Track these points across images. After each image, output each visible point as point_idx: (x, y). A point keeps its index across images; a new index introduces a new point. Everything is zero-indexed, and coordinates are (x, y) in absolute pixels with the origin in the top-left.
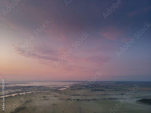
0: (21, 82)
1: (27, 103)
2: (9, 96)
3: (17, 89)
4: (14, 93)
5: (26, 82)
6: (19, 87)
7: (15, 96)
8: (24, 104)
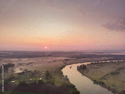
0: (113, 51)
1: (120, 70)
2: (105, 61)
3: (110, 57)
4: (108, 60)
5: (118, 52)
6: (111, 56)
7: (109, 62)
8: (117, 70)
